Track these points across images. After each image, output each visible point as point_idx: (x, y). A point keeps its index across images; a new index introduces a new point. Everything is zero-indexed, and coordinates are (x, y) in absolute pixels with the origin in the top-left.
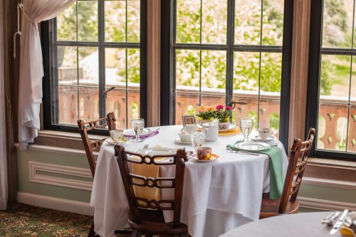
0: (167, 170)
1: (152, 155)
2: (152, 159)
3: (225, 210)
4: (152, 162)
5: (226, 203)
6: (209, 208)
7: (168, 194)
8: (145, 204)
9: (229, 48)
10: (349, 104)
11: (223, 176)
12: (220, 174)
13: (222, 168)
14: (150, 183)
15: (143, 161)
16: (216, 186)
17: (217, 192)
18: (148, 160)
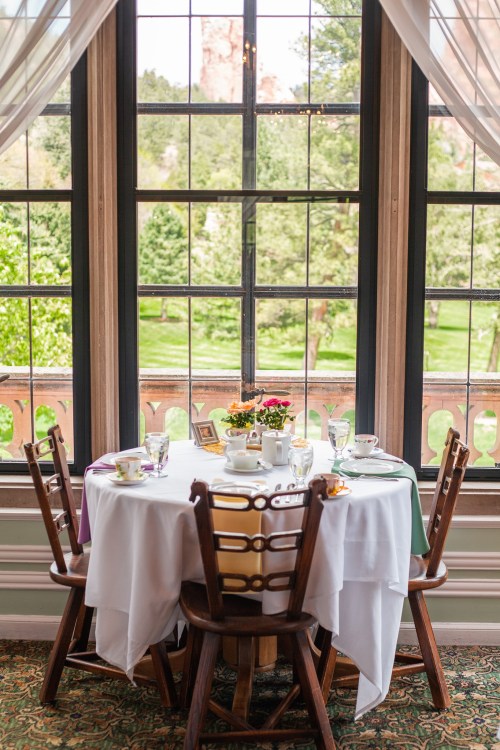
0: (276, 518)
1: (268, 494)
2: (268, 500)
3: (371, 579)
4: (268, 505)
5: (371, 566)
6: (347, 579)
7: (281, 561)
8: (242, 583)
9: (248, 292)
10: (468, 384)
11: (364, 521)
12: (359, 518)
13: (363, 507)
14: (259, 545)
15: (252, 506)
16: (353, 540)
17: (356, 549)
18: (260, 503)
